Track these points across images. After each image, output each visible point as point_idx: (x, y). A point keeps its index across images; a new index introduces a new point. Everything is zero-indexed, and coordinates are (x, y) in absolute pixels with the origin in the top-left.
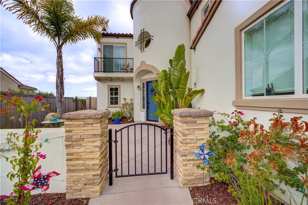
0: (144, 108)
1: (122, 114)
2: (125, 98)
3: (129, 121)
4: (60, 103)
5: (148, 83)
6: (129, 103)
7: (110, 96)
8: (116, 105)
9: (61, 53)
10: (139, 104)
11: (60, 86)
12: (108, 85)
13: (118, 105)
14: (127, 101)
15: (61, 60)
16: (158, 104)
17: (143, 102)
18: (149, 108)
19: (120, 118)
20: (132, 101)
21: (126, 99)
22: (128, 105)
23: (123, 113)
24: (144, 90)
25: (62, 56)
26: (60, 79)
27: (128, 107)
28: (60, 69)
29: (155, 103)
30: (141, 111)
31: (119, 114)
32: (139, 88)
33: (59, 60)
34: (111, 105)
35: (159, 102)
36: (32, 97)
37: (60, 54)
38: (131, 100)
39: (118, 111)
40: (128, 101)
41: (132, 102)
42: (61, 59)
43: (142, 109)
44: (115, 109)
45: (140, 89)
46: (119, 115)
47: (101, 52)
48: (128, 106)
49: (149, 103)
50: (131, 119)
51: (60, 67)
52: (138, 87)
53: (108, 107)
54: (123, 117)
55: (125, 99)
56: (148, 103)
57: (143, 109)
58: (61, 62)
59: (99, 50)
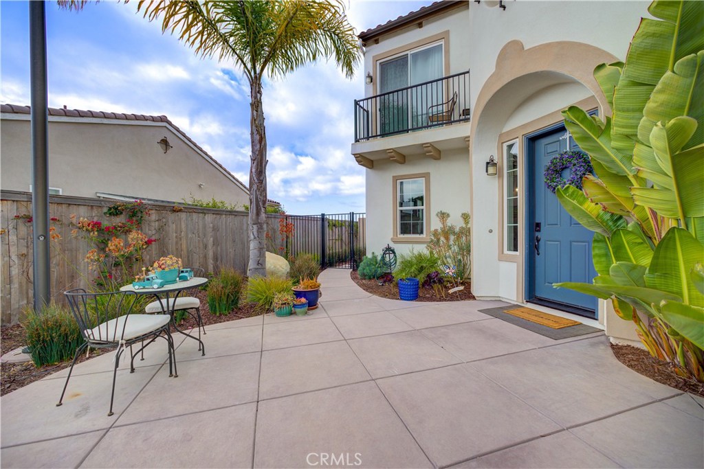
0: (516, 249)
1: (432, 266)
2: (444, 211)
3: (451, 291)
4: (255, 226)
5: (533, 141)
6: (457, 230)
7: (399, 208)
8: (417, 236)
9: (259, 95)
10: (491, 231)
11: (256, 181)
12: (393, 177)
13: (421, 236)
14: (449, 222)
15: (259, 113)
16: (598, 230)
17: (509, 222)
18: (537, 248)
19: (421, 278)
20: (467, 223)
21: (448, 216)
22: (454, 233)
23: (433, 262)
24: (515, 177)
25: (261, 103)
26: (256, 162)
27: (451, 242)
28: (257, 137)
29: (583, 222)
30: (502, 257)
31: (420, 264)
32: (491, 170)
33: (255, 113)
34: (402, 236)
35: (607, 217)
36: (233, 216)
37: (256, 97)
38: (466, 217)
39: (420, 255)
40: (456, 222)
41: (468, 226)
42: (259, 110)
43: (506, 252)
44: (410, 246)
45: (499, 174)
46: (421, 269)
47: (375, 85)
48: (452, 238)
49: (538, 225)
50: (461, 288)
51: (255, 132)
52: (488, 163)
53: (395, 242)
54: (429, 276)
55: (443, 216)
56: (534, 227)
57: (509, 249)
58: (258, 119)
59: (369, 80)
